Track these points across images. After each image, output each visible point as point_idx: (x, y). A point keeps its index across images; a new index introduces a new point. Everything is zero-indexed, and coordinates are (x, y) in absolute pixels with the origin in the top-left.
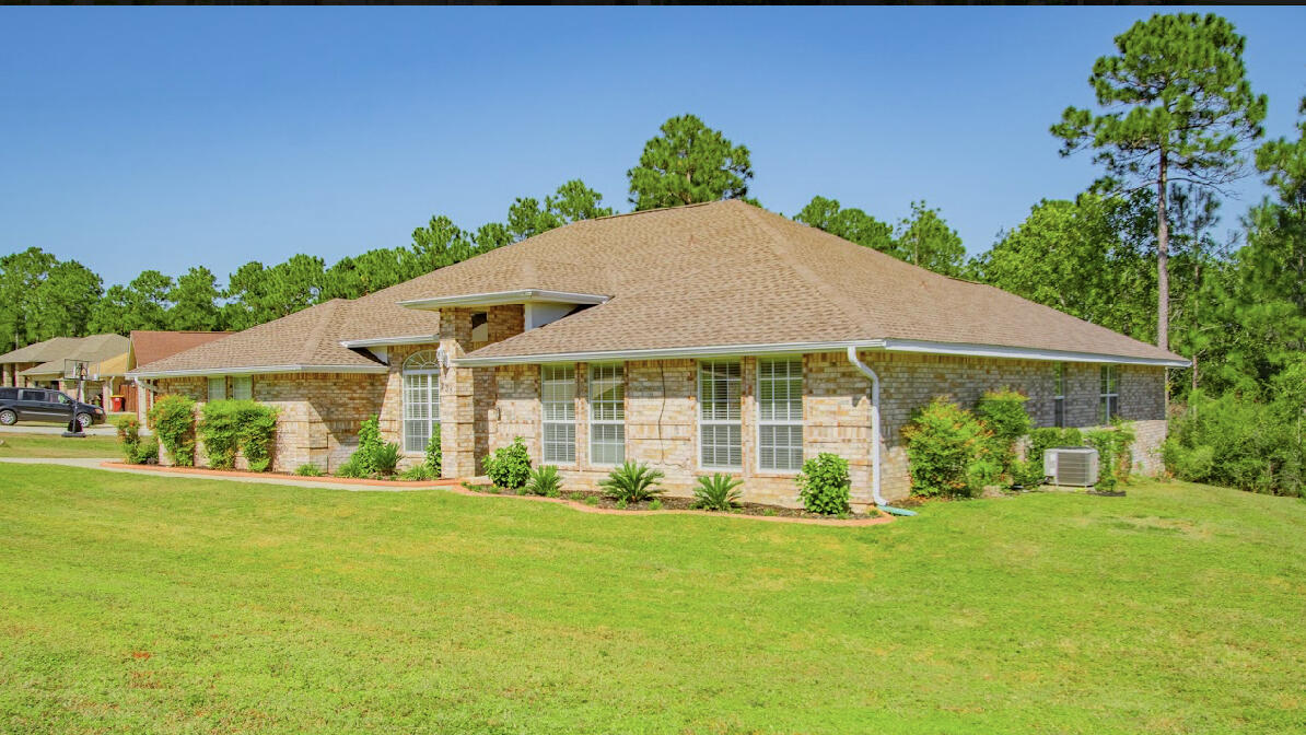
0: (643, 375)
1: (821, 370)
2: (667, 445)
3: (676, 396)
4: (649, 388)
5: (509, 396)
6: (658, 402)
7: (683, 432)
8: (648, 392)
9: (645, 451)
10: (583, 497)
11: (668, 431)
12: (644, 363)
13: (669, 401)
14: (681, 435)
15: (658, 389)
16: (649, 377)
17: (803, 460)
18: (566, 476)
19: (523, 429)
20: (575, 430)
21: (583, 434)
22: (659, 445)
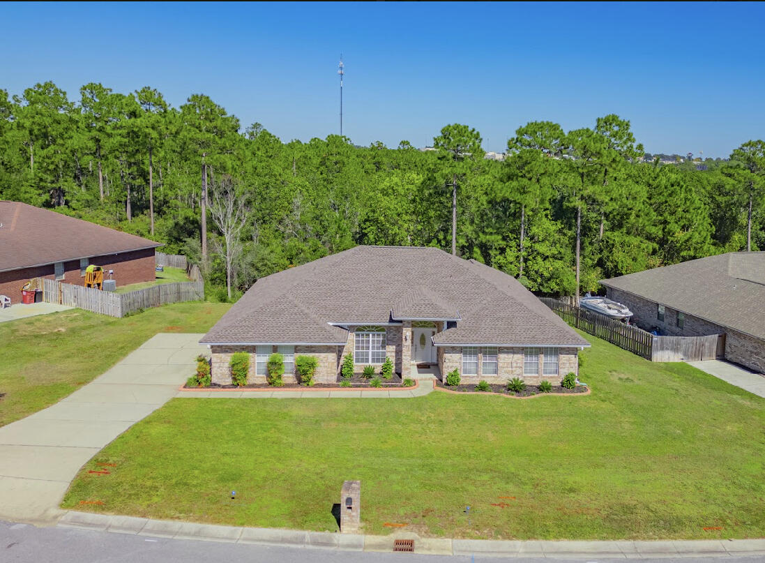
1: (564, 349)
2: (514, 369)
3: (517, 354)
4: (508, 352)
5: (450, 353)
6: (511, 356)
7: (519, 364)
9: (505, 371)
10: (499, 389)
11: (514, 365)
13: (515, 356)
15: (511, 352)
16: (508, 349)
17: (557, 372)
18: (474, 379)
19: (455, 364)
20: (477, 364)
21: (481, 365)
22: (510, 369)
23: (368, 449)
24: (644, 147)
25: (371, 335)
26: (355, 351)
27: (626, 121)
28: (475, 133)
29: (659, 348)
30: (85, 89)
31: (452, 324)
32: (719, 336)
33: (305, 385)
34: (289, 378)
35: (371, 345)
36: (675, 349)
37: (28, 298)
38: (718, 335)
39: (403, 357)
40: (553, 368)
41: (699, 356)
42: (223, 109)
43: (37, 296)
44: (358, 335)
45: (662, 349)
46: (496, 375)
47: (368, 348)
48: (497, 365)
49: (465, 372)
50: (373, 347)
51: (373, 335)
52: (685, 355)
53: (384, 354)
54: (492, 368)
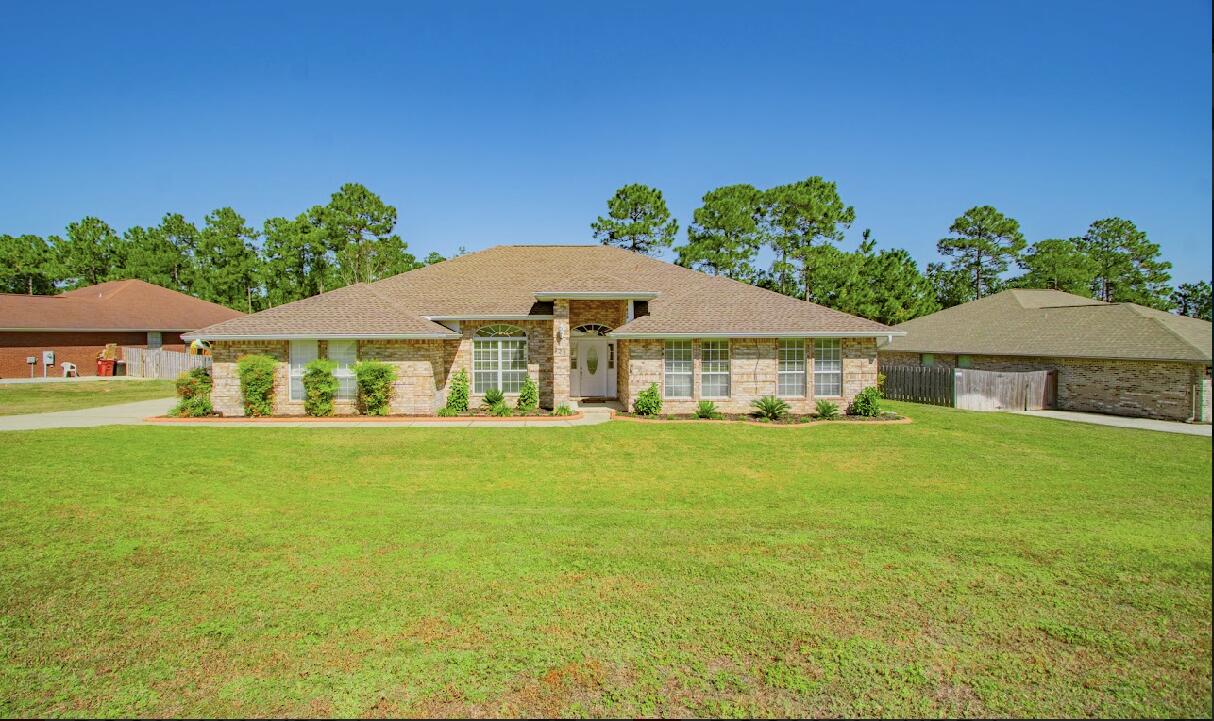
0: (744, 346)
1: (852, 346)
2: (760, 385)
3: (765, 358)
4: (748, 354)
5: (640, 358)
6: (754, 362)
7: (769, 378)
8: (748, 356)
9: (744, 389)
10: (736, 417)
11: (760, 378)
12: (744, 340)
13: (761, 361)
14: (768, 379)
15: (754, 354)
16: (748, 347)
17: (839, 390)
18: (686, 405)
19: (649, 378)
20: (691, 379)
21: (698, 380)
22: (752, 385)
23: (437, 492)
24: (855, 209)
25: (500, 344)
26: (474, 371)
27: (832, 183)
28: (657, 192)
29: (965, 389)
30: (269, 222)
31: (641, 308)
32: (1049, 374)
33: (373, 413)
34: (344, 404)
35: (500, 361)
36: (988, 392)
37: (104, 368)
38: (1045, 372)
39: (555, 370)
40: (832, 383)
41: (1021, 404)
42: (378, 198)
43: (117, 368)
44: (477, 344)
45: (969, 391)
46: (726, 397)
47: (496, 365)
48: (728, 378)
49: (669, 392)
50: (505, 365)
51: (506, 344)
52: (1003, 401)
53: (524, 376)
54: (719, 385)
